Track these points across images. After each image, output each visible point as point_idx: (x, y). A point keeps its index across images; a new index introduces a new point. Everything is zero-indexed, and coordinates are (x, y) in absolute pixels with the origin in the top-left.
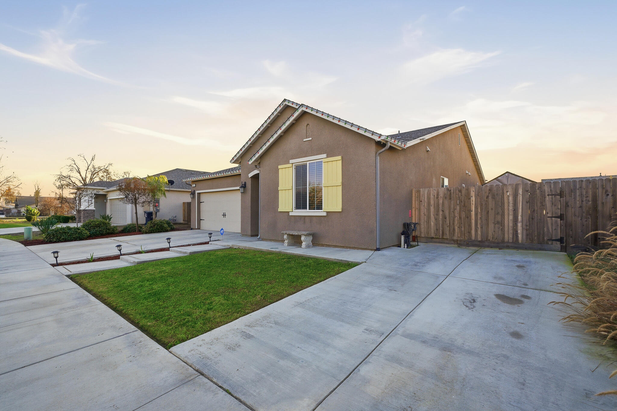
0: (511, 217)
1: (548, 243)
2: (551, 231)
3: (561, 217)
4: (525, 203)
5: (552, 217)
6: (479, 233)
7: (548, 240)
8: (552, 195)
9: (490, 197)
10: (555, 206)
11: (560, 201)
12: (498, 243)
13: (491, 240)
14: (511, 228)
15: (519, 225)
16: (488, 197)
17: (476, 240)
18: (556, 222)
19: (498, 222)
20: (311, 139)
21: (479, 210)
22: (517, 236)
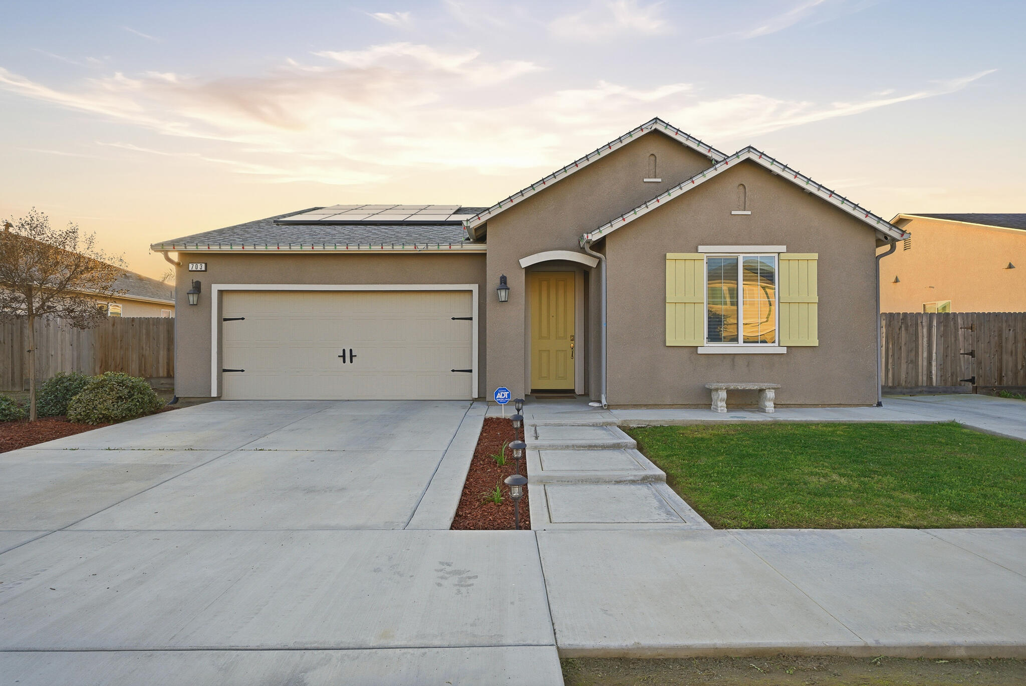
0: (925, 355)
1: (960, 385)
2: (963, 370)
3: (972, 354)
4: (939, 336)
5: (964, 354)
6: (890, 375)
7: (961, 381)
8: (964, 328)
9: (903, 329)
10: (967, 341)
11: (971, 335)
12: (911, 388)
13: (903, 385)
14: (925, 369)
15: (934, 364)
16: (900, 329)
17: (886, 385)
18: (968, 359)
19: (912, 361)
20: (749, 213)
21: (891, 346)
22: (931, 378)
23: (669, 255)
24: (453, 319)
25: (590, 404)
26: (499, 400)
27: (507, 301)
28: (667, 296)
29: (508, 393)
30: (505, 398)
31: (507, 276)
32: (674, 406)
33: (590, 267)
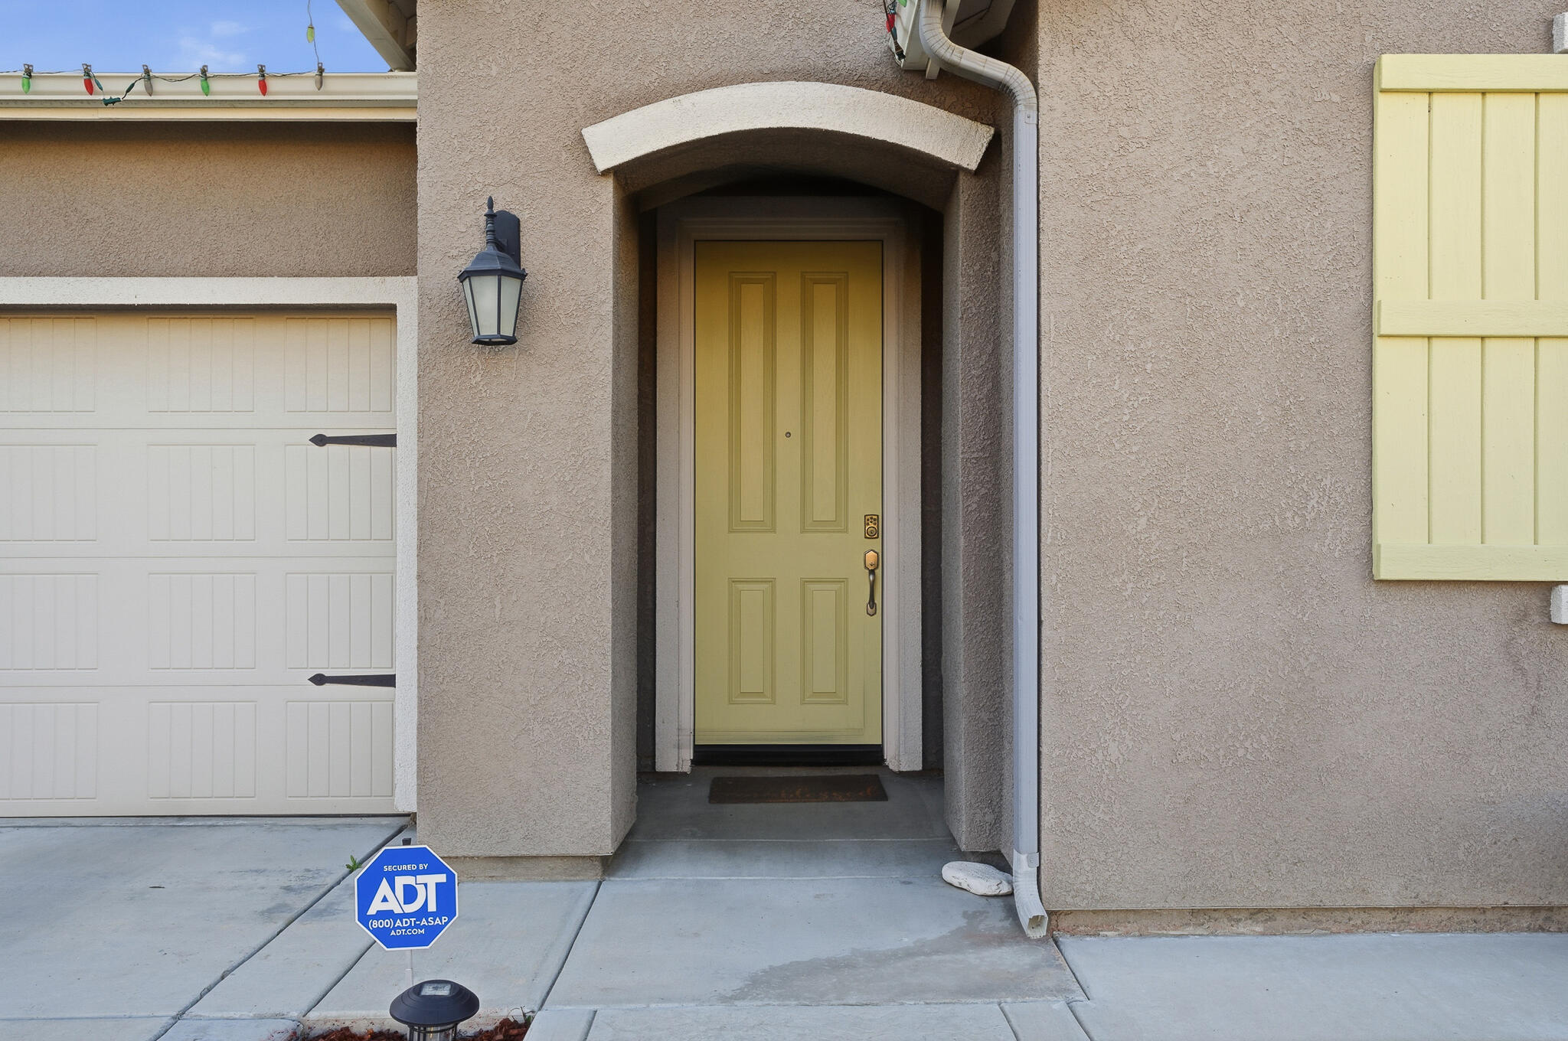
23: (1394, 69)
24: (320, 440)
25: (954, 872)
26: (386, 923)
27: (510, 341)
28: (1379, 295)
29: (442, 878)
30: (423, 912)
31: (523, 216)
32: (1415, 917)
33: (949, 173)
